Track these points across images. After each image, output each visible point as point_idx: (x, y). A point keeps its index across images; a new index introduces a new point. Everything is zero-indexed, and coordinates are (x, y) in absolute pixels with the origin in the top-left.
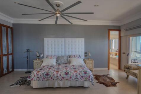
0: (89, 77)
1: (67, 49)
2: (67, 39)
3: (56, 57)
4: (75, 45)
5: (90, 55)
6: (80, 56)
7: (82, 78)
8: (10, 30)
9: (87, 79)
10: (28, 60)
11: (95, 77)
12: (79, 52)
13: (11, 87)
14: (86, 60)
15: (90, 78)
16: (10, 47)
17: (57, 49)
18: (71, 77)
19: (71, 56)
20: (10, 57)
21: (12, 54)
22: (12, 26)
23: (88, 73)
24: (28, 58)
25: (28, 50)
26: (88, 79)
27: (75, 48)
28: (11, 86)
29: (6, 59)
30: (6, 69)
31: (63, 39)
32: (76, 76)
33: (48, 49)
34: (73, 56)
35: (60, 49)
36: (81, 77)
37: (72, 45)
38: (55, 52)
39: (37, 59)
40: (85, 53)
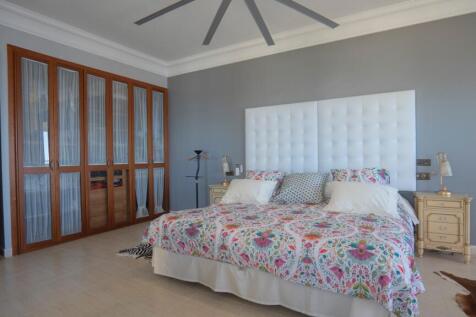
0: (383, 280)
1: (328, 145)
2: (329, 105)
3: (279, 176)
4: (365, 126)
5: (448, 170)
6: (383, 173)
7: (335, 280)
8: (158, 97)
9: (370, 294)
10: (197, 185)
11: (466, 292)
12: (383, 157)
13: (121, 255)
14: (421, 196)
15: (390, 289)
16: (159, 145)
17: (288, 146)
18: (279, 262)
19: (341, 174)
20: (158, 174)
21: (165, 165)
22: (165, 85)
23: (379, 254)
24: (197, 178)
25: (198, 152)
26: (373, 290)
27: (365, 141)
28: (121, 252)
29: (145, 177)
30: (144, 206)
31: (312, 107)
32: (307, 260)
33: (258, 146)
34: (349, 174)
35: (300, 147)
36: (334, 269)
37: (349, 127)
38: (281, 158)
39: (222, 183)
40: (420, 162)
